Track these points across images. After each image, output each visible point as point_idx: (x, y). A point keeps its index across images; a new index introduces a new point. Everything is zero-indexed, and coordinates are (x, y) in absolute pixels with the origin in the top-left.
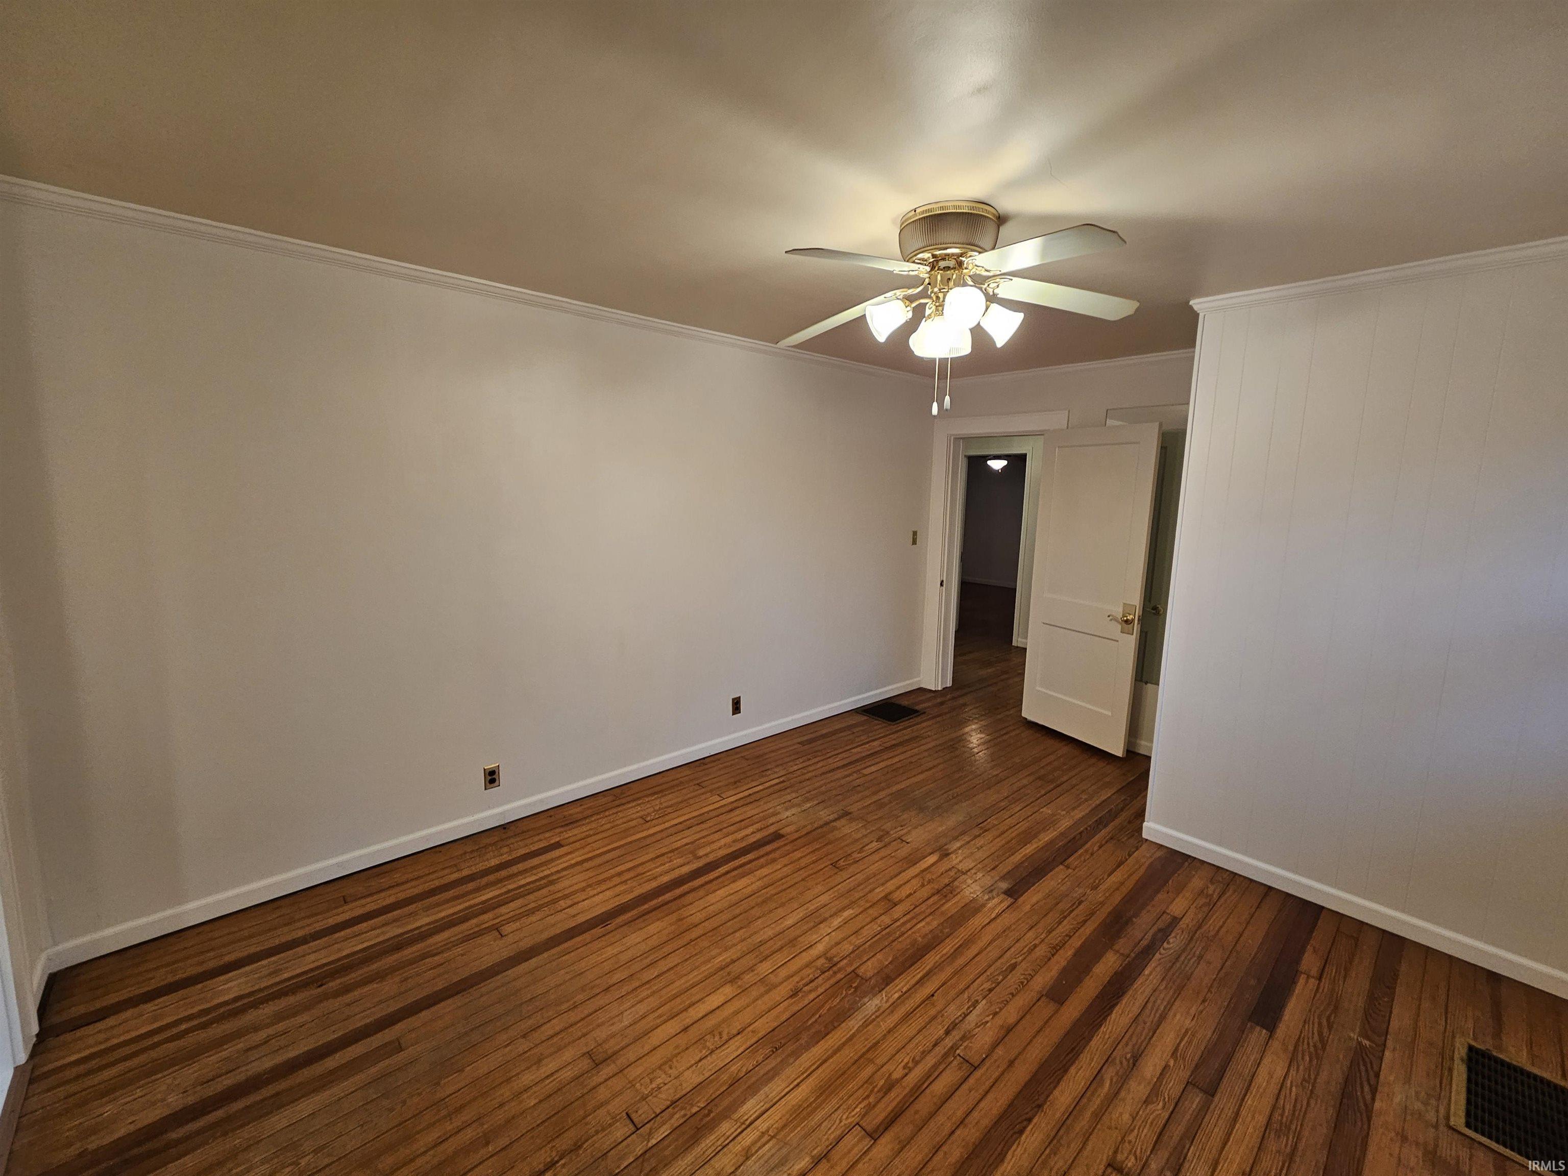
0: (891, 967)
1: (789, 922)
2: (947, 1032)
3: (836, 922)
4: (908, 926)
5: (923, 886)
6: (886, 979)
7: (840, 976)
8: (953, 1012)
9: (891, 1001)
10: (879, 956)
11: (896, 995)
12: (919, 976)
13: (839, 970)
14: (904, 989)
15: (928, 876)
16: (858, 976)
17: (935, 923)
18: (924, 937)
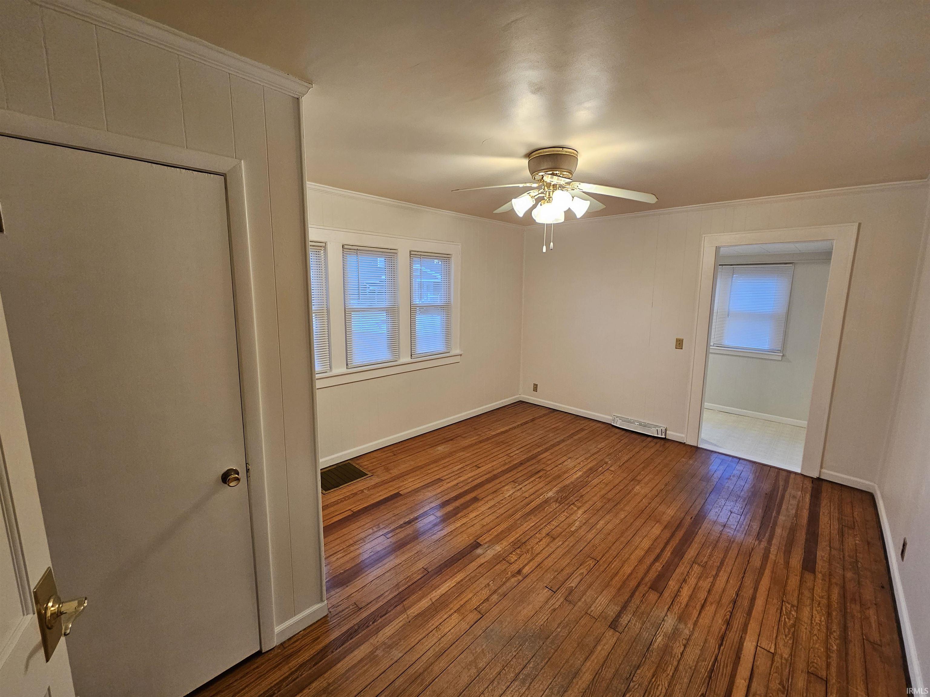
0: (545, 506)
1: (602, 522)
2: (521, 488)
3: (577, 524)
4: (539, 524)
5: (532, 548)
6: (546, 501)
7: (566, 502)
8: (518, 494)
9: (543, 495)
10: (551, 510)
11: (541, 497)
12: (532, 503)
13: (567, 504)
14: (538, 499)
15: (529, 556)
16: (559, 503)
17: (525, 525)
18: (531, 519)
